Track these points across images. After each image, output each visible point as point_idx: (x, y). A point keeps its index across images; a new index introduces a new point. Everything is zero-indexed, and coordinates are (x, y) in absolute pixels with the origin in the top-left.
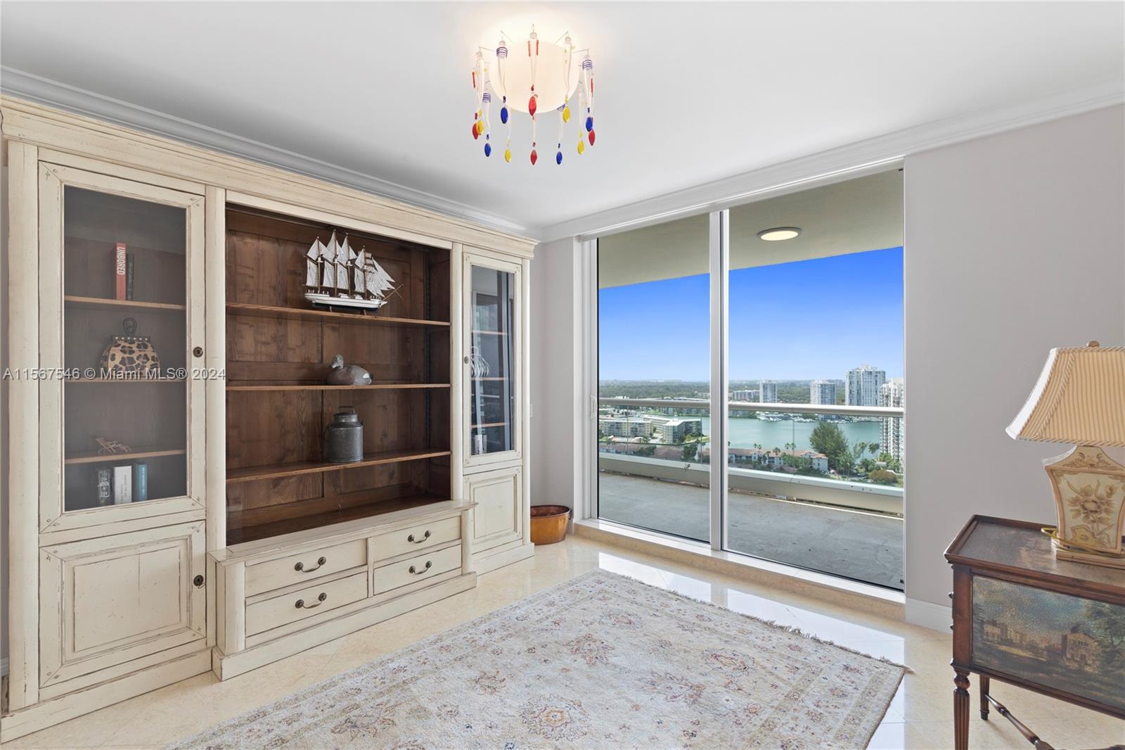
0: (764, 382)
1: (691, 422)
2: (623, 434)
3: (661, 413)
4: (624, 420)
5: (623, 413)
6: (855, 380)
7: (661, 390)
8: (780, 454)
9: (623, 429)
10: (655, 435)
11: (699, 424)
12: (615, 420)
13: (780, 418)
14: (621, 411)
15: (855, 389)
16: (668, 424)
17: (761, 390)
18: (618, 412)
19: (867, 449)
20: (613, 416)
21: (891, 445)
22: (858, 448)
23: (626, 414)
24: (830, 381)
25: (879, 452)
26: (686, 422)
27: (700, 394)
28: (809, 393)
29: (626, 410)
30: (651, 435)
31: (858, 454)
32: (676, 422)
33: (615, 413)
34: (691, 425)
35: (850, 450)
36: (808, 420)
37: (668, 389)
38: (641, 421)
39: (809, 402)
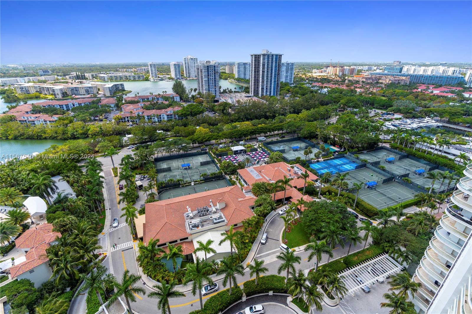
0: (150, 63)
1: (118, 85)
2: (81, 94)
3: (101, 81)
4: (80, 86)
5: (78, 82)
6: (187, 62)
7: (98, 68)
8: (161, 96)
9: (80, 91)
10: (100, 92)
11: (122, 85)
12: (74, 85)
13: (159, 80)
14: (77, 81)
15: (187, 66)
16: (106, 86)
17: (149, 67)
18: (75, 81)
19: (193, 91)
20: (72, 84)
21: (201, 89)
22: (190, 91)
23: (80, 82)
24: (177, 62)
25: (197, 91)
26: (115, 85)
27: (120, 70)
28: (170, 68)
29: (79, 80)
30: (98, 92)
31: (190, 93)
32: (110, 85)
33: (73, 82)
34: (118, 86)
35: (187, 91)
36: (171, 80)
37: (102, 68)
38: (90, 85)
39: (170, 72)
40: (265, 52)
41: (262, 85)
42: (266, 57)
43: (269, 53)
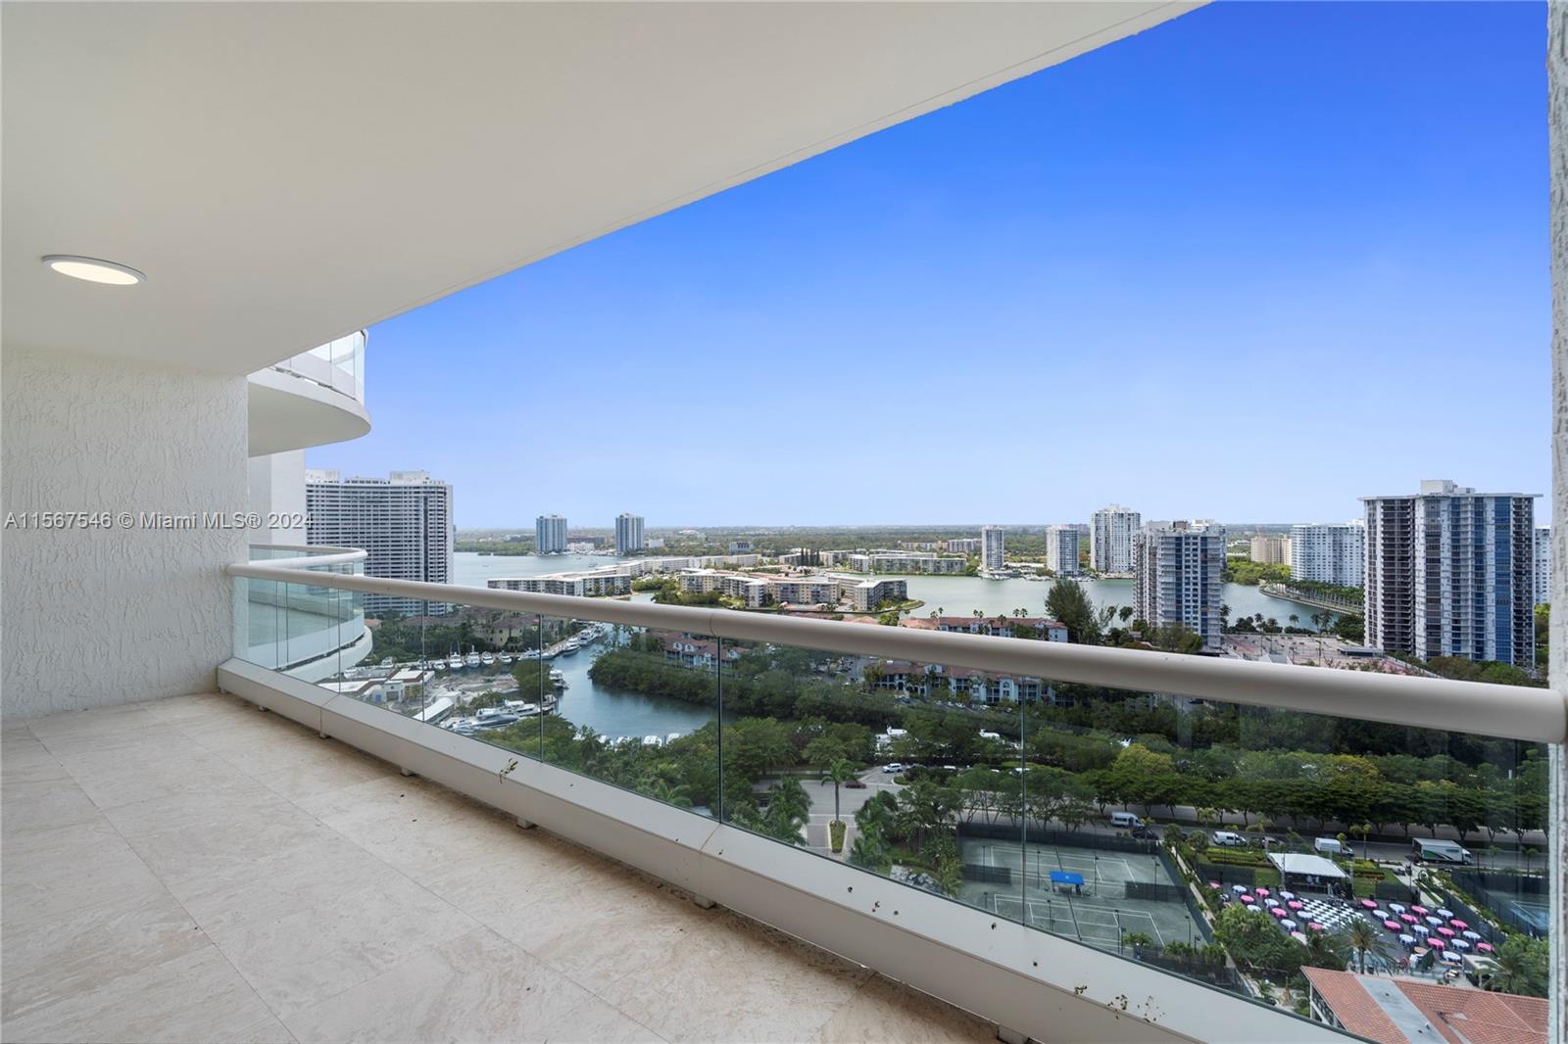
0: (988, 528)
1: (891, 583)
2: (801, 600)
3: (852, 571)
4: (804, 581)
5: (801, 571)
6: (1102, 524)
7: (853, 538)
8: (1006, 624)
9: (801, 593)
10: (843, 600)
11: (902, 584)
12: (791, 580)
13: (1008, 575)
14: (799, 568)
15: (1102, 537)
16: (861, 585)
17: (984, 539)
18: (795, 569)
19: (1116, 616)
20: (787, 575)
21: (1147, 610)
22: (1106, 613)
23: (806, 572)
24: (1071, 526)
25: (1132, 618)
26: (885, 583)
27: (904, 545)
28: (1045, 543)
29: (805, 567)
30: (839, 600)
31: (1105, 621)
32: (870, 582)
33: (791, 570)
34: (891, 586)
35: (1096, 615)
36: (1043, 578)
37: (862, 538)
38: (825, 581)
39: (1045, 554)
40: (1439, 490)
41: (1427, 614)
42: (1444, 506)
43: (1457, 493)
